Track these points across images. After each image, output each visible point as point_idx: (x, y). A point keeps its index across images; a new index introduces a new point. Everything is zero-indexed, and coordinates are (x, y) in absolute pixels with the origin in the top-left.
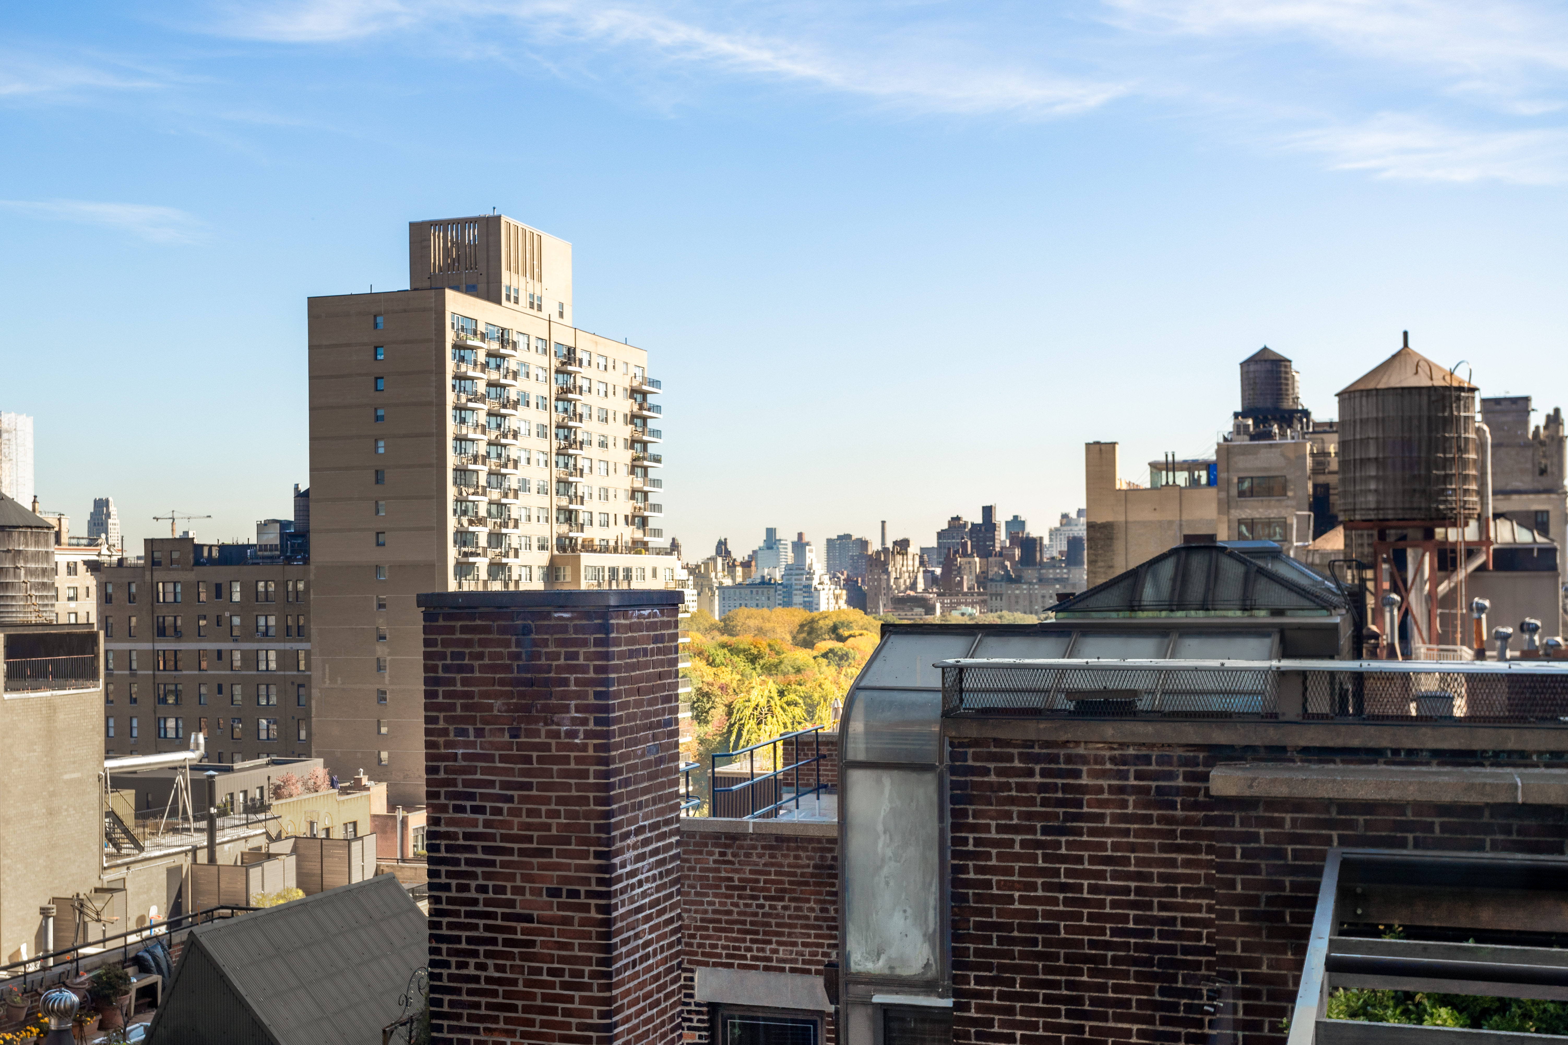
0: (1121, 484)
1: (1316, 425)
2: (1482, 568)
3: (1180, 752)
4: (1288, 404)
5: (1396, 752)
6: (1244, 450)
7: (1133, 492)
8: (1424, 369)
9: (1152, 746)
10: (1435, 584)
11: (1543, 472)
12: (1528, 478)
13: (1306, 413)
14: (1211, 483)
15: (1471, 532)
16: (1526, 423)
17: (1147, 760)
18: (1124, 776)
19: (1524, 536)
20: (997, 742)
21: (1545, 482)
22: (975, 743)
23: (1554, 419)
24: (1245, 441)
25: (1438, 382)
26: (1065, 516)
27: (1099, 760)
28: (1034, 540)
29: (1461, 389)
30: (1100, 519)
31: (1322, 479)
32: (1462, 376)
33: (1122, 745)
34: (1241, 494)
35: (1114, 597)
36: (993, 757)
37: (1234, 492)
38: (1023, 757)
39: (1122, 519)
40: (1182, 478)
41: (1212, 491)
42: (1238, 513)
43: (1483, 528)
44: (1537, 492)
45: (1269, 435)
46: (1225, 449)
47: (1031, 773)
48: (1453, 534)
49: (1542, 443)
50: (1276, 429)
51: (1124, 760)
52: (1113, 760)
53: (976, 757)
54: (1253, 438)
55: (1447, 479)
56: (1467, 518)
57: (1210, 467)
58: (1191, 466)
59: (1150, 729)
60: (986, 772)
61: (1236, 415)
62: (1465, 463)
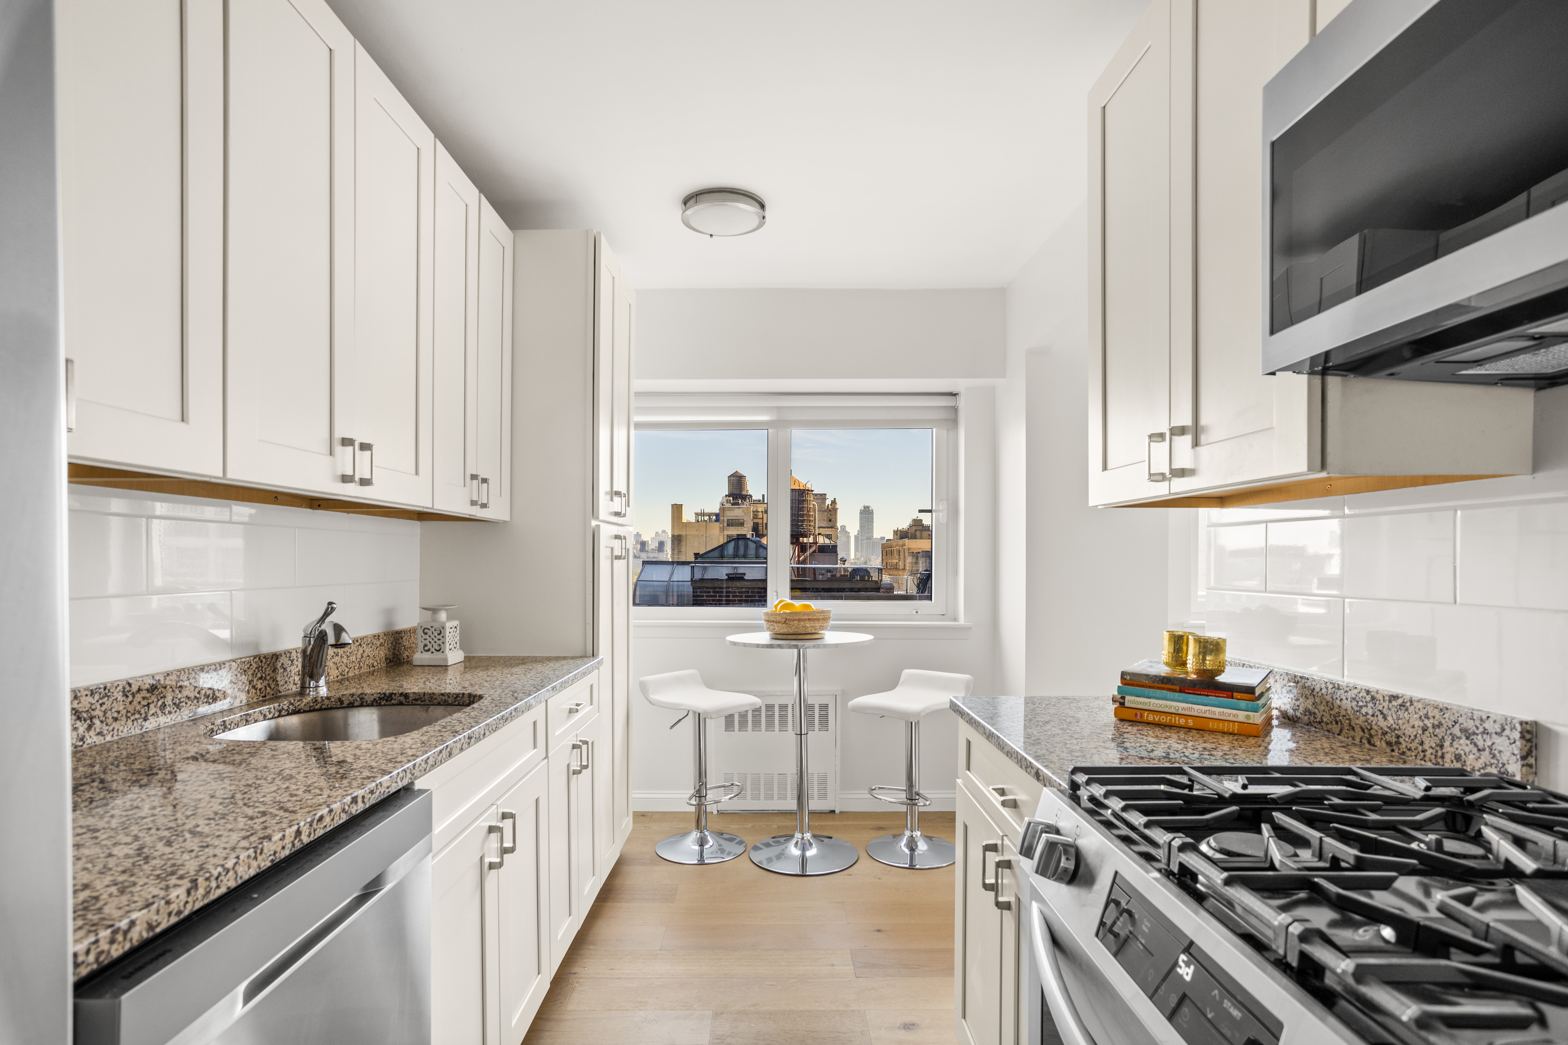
0: (684, 520)
1: (754, 501)
2: (814, 552)
3: (757, 590)
4: (744, 493)
5: (813, 589)
6: (729, 509)
7: (689, 524)
8: (797, 482)
9: (750, 588)
10: (799, 557)
11: (830, 521)
12: (825, 523)
13: (751, 496)
14: (717, 520)
15: (811, 540)
16: (825, 503)
17: (748, 592)
18: (742, 596)
19: (827, 541)
20: (707, 588)
21: (831, 524)
22: (700, 588)
23: (834, 502)
24: (729, 505)
25: (802, 488)
26: (657, 533)
27: (735, 592)
28: (645, 542)
29: (808, 490)
30: (676, 534)
31: (756, 521)
32: (809, 486)
33: (741, 588)
34: (728, 525)
35: (716, 554)
36: (705, 592)
37: (725, 524)
38: (714, 592)
39: (684, 533)
40: (706, 518)
41: (718, 524)
42: (727, 533)
43: (815, 538)
44: (828, 528)
45: (738, 504)
46: (723, 509)
47: (716, 596)
48: (805, 540)
49: (830, 511)
50: (740, 502)
51: (742, 592)
52: (739, 592)
53: (700, 592)
54: (732, 505)
55: (803, 521)
56: (810, 534)
57: (717, 515)
58: (710, 515)
59: (749, 583)
60: (703, 596)
61: (726, 496)
62: (809, 516)
